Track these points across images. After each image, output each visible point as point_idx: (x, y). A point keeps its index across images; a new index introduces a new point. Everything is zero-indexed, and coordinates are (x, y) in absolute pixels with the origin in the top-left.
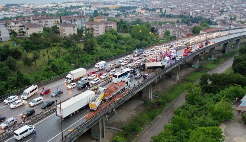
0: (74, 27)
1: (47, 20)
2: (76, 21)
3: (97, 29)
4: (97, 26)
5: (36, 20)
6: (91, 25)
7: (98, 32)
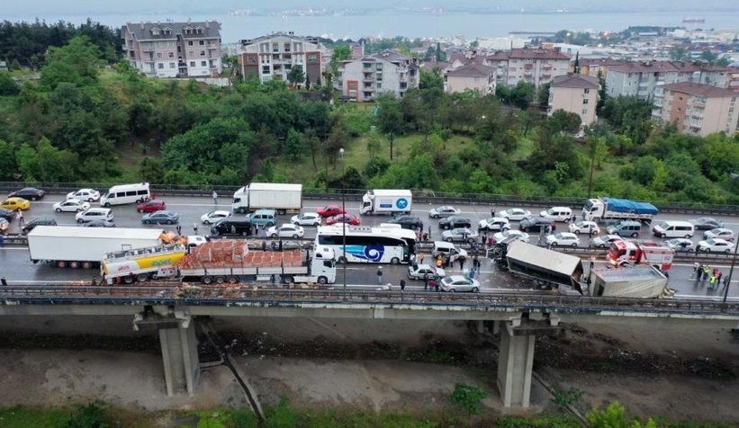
0: (586, 91)
1: (550, 62)
2: (660, 78)
3: (697, 114)
4: (699, 103)
5: (519, 61)
6: (681, 95)
7: (696, 126)
